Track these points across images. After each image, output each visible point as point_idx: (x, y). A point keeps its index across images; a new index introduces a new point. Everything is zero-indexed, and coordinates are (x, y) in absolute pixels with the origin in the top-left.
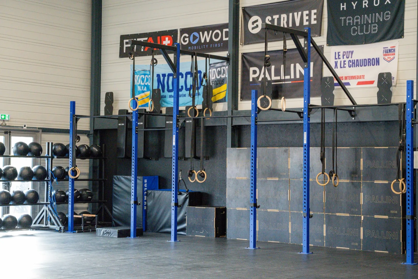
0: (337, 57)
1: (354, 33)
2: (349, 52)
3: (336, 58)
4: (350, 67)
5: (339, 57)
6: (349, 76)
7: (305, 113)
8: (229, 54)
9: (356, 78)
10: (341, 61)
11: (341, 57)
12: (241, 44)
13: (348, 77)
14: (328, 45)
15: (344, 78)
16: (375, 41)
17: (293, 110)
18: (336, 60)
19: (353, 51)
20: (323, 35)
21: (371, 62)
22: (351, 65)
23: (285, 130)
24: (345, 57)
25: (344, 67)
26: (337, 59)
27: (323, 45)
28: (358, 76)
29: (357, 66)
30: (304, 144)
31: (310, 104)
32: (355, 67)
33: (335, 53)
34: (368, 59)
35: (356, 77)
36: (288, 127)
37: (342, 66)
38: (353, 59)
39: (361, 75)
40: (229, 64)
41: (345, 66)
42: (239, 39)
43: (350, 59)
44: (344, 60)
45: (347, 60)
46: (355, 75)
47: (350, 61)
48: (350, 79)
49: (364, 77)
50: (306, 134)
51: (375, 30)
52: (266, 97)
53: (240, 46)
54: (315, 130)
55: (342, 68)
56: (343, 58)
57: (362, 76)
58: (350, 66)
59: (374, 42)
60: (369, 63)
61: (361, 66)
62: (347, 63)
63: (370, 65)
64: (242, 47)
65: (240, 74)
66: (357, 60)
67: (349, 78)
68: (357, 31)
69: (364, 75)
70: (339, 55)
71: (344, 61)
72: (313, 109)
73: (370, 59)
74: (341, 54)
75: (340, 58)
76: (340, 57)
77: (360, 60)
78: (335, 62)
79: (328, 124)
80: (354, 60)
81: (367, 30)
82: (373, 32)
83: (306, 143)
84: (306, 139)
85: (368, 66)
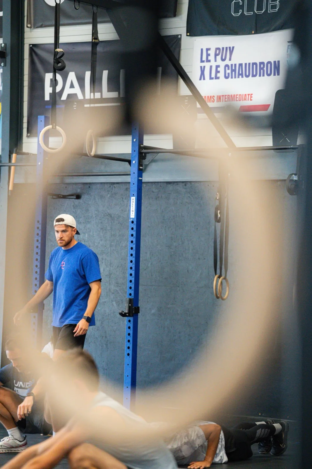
0: (204, 58)
1: (236, 11)
2: (227, 48)
3: (203, 60)
4: (226, 78)
5: (207, 58)
6: (226, 96)
7: (134, 162)
8: (4, 44)
9: (238, 99)
10: (211, 67)
11: (212, 58)
12: (29, 25)
13: (223, 96)
14: (188, 34)
15: (215, 98)
16: (273, 28)
17: (122, 157)
18: (203, 64)
19: (233, 47)
20: (180, 14)
21: (265, 69)
22: (229, 74)
23: (107, 195)
24: (219, 58)
25: (217, 78)
26: (203, 62)
27: (181, 35)
28: (241, 95)
29: (240, 76)
30: (132, 220)
31: (143, 145)
32: (235, 77)
33: (202, 50)
34: (260, 63)
35: (238, 96)
36: (114, 188)
37: (213, 75)
38: (233, 62)
39: (247, 93)
40: (5, 65)
41: (218, 75)
42: (24, 17)
43: (227, 62)
44: (217, 63)
45: (222, 64)
46: (235, 94)
47: (227, 66)
48: (226, 100)
49: (251, 97)
50: (134, 201)
51: (274, 7)
52: (56, 128)
53: (26, 29)
54: (161, 197)
55: (212, 79)
56: (216, 61)
57: (249, 95)
58: (227, 75)
59: (271, 29)
60: (262, 71)
61: (247, 76)
62: (221, 69)
63: (263, 75)
64: (31, 32)
65: (26, 86)
66: (241, 65)
67: (225, 98)
68: (242, 7)
69: (252, 93)
70: (208, 55)
71: (218, 67)
72: (147, 155)
73: (263, 63)
74: (212, 53)
75: (209, 61)
76: (209, 58)
77: (246, 64)
78: (201, 67)
79: (185, 185)
80: (235, 65)
81: (260, 8)
82: (270, 11)
83: (134, 217)
84: (134, 210)
85: (260, 76)
